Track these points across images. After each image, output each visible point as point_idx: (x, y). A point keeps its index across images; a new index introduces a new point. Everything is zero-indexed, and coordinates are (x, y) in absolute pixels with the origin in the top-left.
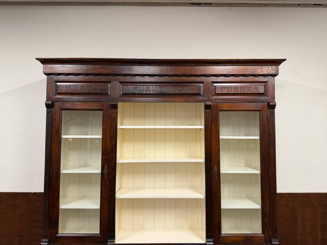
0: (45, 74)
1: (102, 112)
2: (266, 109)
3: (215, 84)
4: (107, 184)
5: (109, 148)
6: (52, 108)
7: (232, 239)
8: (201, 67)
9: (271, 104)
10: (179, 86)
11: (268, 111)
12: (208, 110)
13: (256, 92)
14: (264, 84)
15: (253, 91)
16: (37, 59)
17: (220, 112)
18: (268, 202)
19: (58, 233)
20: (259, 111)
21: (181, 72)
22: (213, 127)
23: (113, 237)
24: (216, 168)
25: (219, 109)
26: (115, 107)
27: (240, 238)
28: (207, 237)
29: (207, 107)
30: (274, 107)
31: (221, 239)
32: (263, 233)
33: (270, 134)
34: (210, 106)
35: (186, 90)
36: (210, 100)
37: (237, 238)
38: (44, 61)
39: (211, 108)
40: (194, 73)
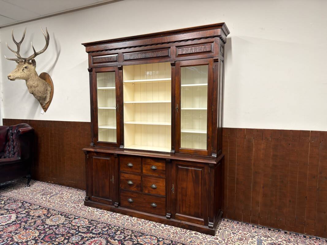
0: (87, 52)
1: (115, 72)
2: (212, 62)
3: (178, 48)
6: (92, 72)
8: (168, 36)
9: (215, 58)
10: (156, 51)
11: (214, 65)
12: (174, 67)
13: (205, 51)
14: (212, 44)
15: (203, 50)
16: (82, 44)
17: (181, 68)
18: (211, 129)
19: (98, 140)
20: (208, 64)
21: (156, 42)
22: (176, 78)
23: (123, 144)
24: (177, 106)
25: (181, 65)
26: (121, 68)
28: (172, 149)
29: (173, 65)
30: (217, 60)
31: (180, 150)
32: (207, 149)
33: (214, 81)
35: (160, 54)
36: (174, 60)
37: (190, 151)
38: (86, 45)
39: (175, 65)
40: (163, 42)
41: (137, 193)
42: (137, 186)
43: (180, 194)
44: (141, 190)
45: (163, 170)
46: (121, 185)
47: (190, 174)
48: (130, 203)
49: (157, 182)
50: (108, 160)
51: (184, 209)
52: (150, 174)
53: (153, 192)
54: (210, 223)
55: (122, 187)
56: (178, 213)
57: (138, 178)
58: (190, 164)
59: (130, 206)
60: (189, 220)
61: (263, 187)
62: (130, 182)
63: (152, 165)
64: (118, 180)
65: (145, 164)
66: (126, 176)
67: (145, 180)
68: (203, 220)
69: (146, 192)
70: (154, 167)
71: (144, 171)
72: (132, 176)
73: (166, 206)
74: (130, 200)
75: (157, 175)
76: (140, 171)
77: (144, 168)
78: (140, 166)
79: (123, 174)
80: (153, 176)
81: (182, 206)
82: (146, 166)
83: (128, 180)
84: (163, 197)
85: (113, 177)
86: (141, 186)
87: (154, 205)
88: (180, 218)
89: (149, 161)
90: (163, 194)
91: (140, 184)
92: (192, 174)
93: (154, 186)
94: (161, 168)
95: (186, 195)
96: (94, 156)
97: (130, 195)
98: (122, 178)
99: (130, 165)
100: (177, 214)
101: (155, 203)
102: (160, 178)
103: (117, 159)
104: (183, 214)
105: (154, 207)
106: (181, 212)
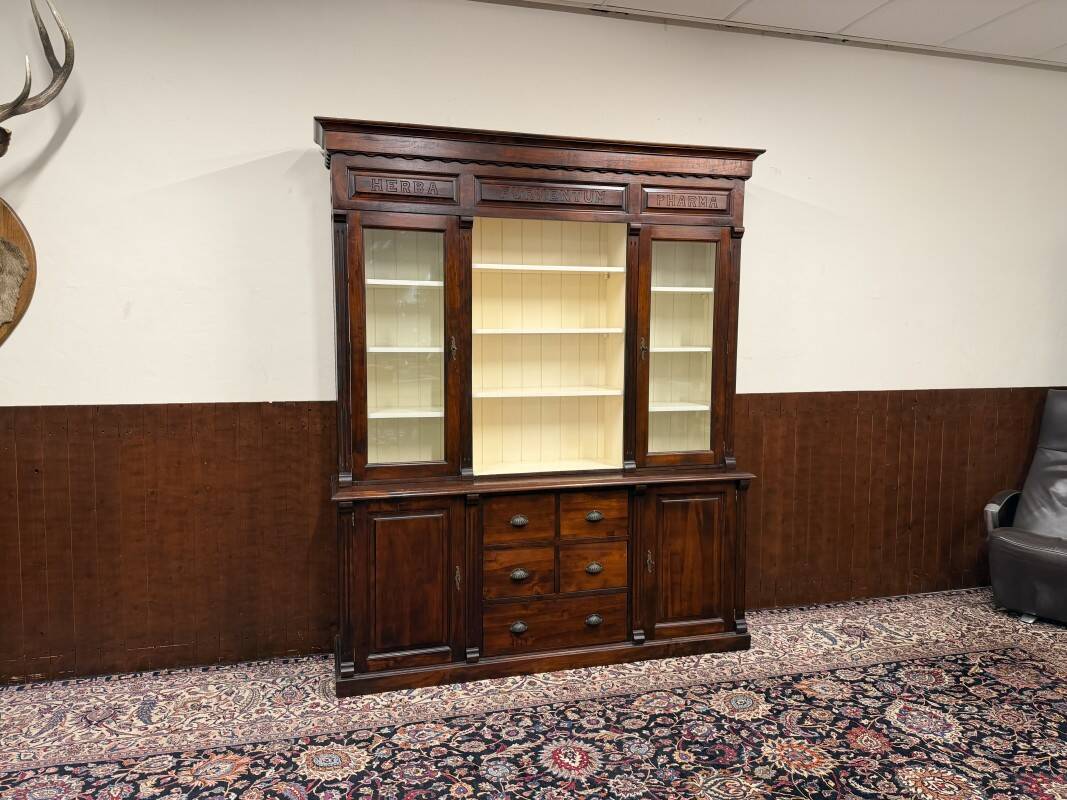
1: (441, 235)
2: (728, 238)
3: (647, 190)
4: (457, 371)
5: (458, 305)
6: (346, 222)
7: (665, 459)
9: (736, 229)
10: (585, 190)
11: (729, 243)
12: (634, 239)
13: (713, 208)
14: (727, 193)
15: (708, 205)
17: (654, 242)
18: (722, 399)
19: (366, 462)
20: (716, 242)
22: (642, 268)
23: (469, 464)
24: (643, 344)
25: (652, 236)
26: (468, 225)
27: (678, 458)
28: (626, 457)
29: (633, 232)
30: (740, 235)
31: (648, 460)
32: (711, 449)
34: (639, 230)
35: (597, 198)
36: (638, 219)
37: (673, 458)
38: (327, 125)
39: (637, 235)
41: (540, 599)
42: (544, 580)
43: (667, 569)
44: (557, 590)
45: (622, 519)
46: (485, 589)
47: (692, 515)
48: (518, 634)
49: (604, 555)
50: (436, 519)
51: (677, 608)
52: (584, 535)
53: (594, 585)
54: (738, 622)
55: (491, 593)
56: (660, 622)
57: (545, 555)
58: (694, 489)
59: (519, 643)
60: (690, 631)
61: (783, 521)
62: (520, 574)
63: (591, 510)
64: (477, 577)
65: (568, 511)
66: (505, 558)
67: (568, 556)
68: (720, 620)
69: (572, 589)
70: (595, 515)
71: (564, 532)
72: (527, 555)
73: (630, 611)
74: (519, 626)
75: (603, 535)
76: (551, 534)
77: (564, 523)
78: (553, 517)
79: (494, 554)
80: (593, 541)
81: (673, 603)
82: (572, 515)
83: (511, 568)
84: (620, 591)
85: (458, 572)
86: (554, 578)
87: (594, 619)
88: (665, 633)
89: (580, 499)
90: (620, 582)
91: (551, 571)
92: (698, 514)
93: (595, 567)
94: (614, 514)
95: (682, 569)
96: (377, 513)
97: (517, 612)
98: (489, 567)
99: (519, 520)
100: (658, 625)
101: (599, 613)
102: (612, 540)
103: (473, 510)
104: (673, 620)
105: (594, 627)
106: (670, 615)
